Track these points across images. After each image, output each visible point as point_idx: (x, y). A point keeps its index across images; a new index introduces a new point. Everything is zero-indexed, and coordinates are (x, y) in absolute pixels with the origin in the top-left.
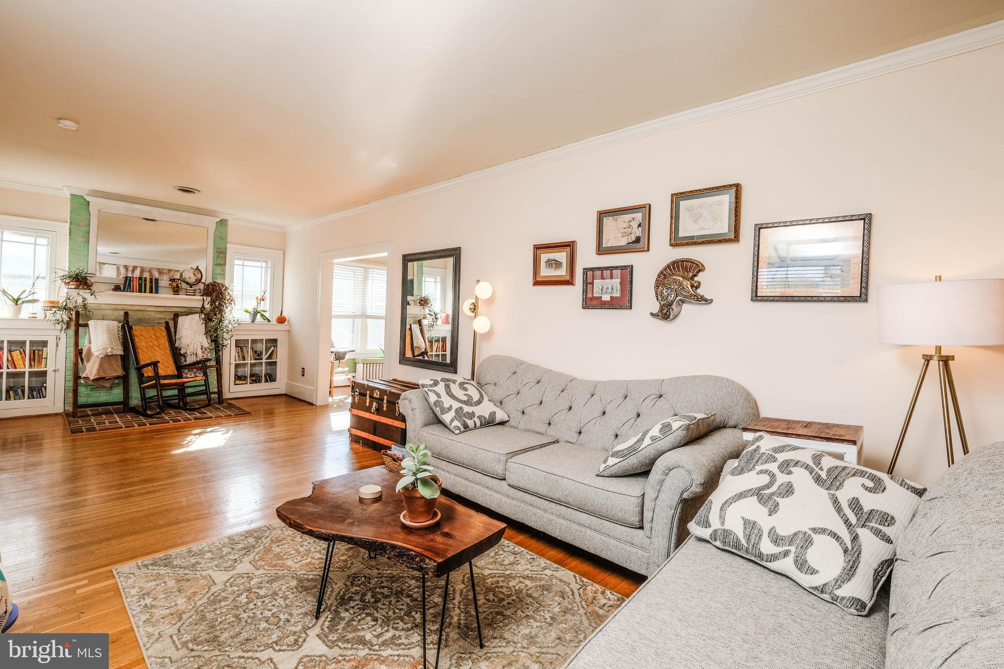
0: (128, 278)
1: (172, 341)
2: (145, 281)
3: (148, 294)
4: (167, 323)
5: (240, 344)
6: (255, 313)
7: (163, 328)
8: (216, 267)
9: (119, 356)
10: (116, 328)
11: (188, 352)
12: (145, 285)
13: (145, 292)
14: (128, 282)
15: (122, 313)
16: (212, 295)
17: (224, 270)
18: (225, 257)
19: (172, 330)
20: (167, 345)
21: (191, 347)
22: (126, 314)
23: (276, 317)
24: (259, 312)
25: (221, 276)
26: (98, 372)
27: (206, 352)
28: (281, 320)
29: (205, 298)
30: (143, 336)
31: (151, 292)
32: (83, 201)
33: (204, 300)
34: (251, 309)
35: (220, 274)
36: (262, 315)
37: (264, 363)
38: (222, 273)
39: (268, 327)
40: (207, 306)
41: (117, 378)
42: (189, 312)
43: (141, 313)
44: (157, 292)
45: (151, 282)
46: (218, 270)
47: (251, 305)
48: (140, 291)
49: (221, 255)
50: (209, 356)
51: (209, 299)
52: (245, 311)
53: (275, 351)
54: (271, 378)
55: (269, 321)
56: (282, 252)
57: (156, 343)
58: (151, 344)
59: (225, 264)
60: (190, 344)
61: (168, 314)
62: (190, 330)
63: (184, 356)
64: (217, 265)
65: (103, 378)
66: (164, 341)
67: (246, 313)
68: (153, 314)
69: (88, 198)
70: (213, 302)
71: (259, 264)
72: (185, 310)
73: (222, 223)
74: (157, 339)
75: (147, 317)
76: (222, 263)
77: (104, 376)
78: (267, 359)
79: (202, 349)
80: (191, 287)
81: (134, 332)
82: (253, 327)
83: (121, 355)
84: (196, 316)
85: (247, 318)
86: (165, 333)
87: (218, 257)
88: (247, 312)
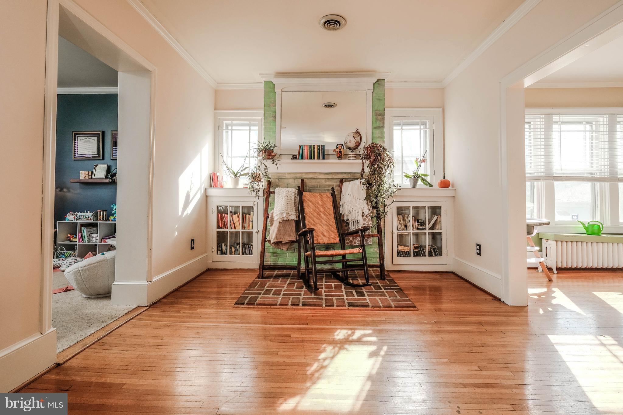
0: (301, 147)
1: (336, 206)
2: (314, 148)
3: (316, 161)
4: (333, 189)
5: (401, 211)
6: (416, 177)
7: (329, 194)
8: (375, 131)
9: (294, 221)
10: (293, 194)
11: (350, 219)
12: (314, 152)
13: (314, 158)
14: (301, 150)
15: (300, 181)
16: (370, 157)
17: (382, 133)
18: (383, 119)
19: (337, 197)
20: (332, 211)
21: (353, 213)
22: (302, 181)
23: (439, 181)
24: (420, 177)
25: (380, 139)
26: (276, 237)
27: (367, 220)
28: (445, 185)
29: (364, 161)
30: (311, 202)
31: (319, 158)
32: (272, 85)
33: (363, 163)
34: (411, 174)
35: (379, 137)
36: (423, 180)
37: (427, 234)
38: (380, 135)
39: (430, 192)
40: (367, 171)
41: (292, 242)
42: (352, 178)
43: (314, 181)
44: (323, 158)
45: (319, 149)
46: (377, 133)
47: (411, 169)
48: (310, 158)
49: (379, 117)
50: (370, 224)
51: (368, 162)
52: (405, 176)
53: (439, 220)
54: (436, 251)
55: (431, 186)
56: (441, 110)
57: (322, 209)
58: (317, 210)
59: (383, 127)
60: (351, 211)
61: (336, 181)
62: (352, 195)
63: (347, 224)
64: (376, 128)
65: (281, 242)
66: (329, 206)
67: (406, 178)
68: (323, 181)
69: (275, 81)
70: (372, 165)
71: (418, 127)
72: (349, 176)
73: (379, 83)
74: (323, 204)
75: (319, 184)
76: (381, 125)
77: (282, 240)
78: (429, 229)
79: (363, 216)
80: (353, 152)
81: (304, 198)
82: (414, 192)
83: (295, 221)
84: (357, 182)
85: (407, 183)
86: (330, 199)
87: (377, 119)
88: (407, 176)
